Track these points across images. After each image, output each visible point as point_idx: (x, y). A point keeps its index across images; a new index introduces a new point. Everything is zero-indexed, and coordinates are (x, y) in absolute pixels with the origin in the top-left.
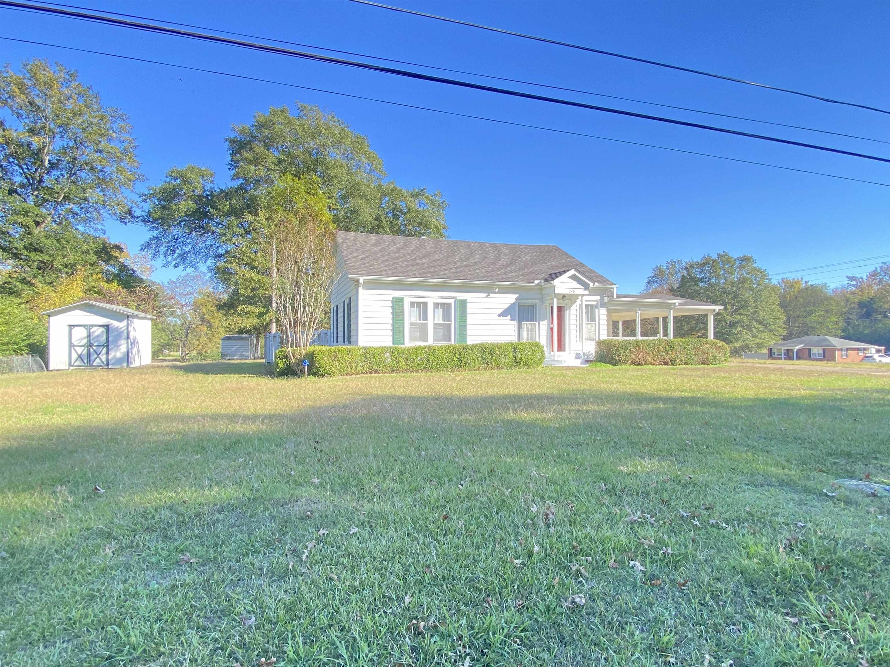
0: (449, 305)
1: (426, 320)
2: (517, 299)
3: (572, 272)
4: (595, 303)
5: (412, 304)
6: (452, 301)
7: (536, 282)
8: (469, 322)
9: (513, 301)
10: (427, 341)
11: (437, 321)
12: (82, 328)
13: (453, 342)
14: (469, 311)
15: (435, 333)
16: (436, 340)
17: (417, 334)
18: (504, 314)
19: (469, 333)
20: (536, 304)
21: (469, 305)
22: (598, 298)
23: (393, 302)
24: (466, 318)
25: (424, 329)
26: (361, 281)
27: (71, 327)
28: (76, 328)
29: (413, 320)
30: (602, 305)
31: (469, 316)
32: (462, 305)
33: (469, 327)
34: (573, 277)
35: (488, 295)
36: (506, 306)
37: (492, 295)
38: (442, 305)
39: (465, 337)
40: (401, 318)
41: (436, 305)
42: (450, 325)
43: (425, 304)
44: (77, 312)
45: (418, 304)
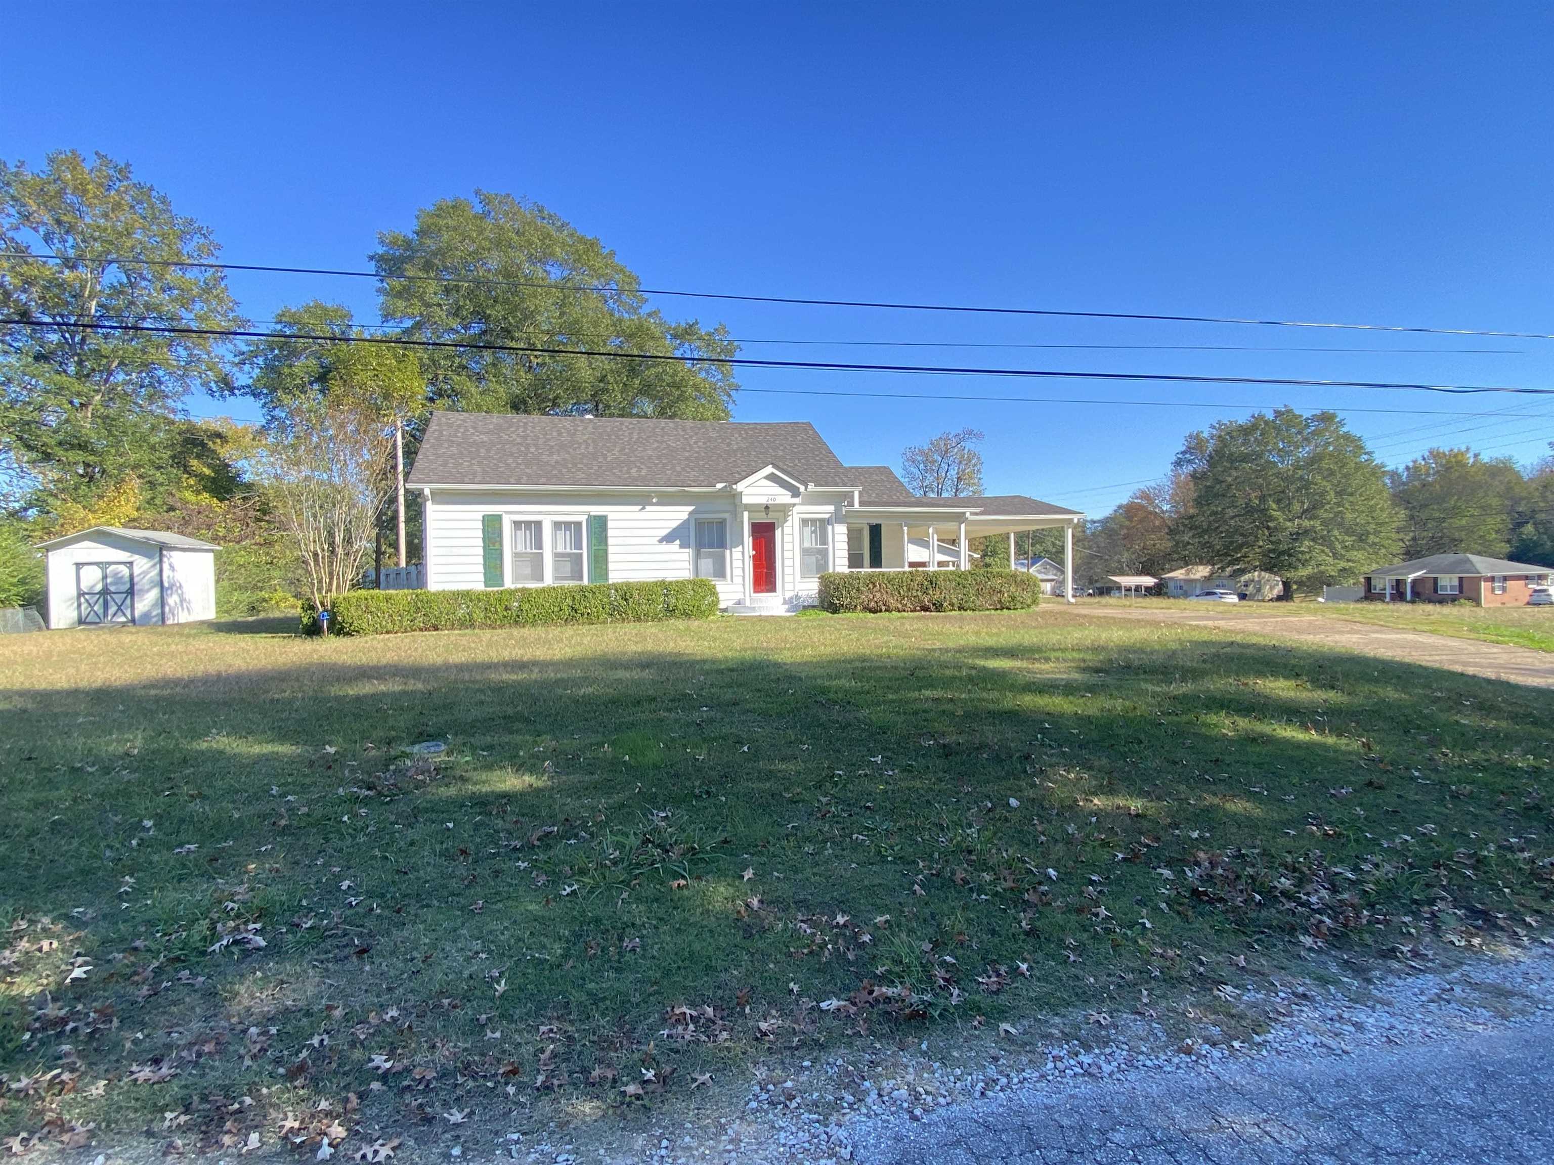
0: (578, 524)
1: (541, 548)
2: (690, 513)
3: (769, 470)
4: (827, 516)
5: (517, 524)
6: (583, 519)
7: (720, 486)
8: (611, 550)
9: (685, 516)
10: (541, 579)
11: (560, 549)
12: (95, 567)
13: (586, 581)
14: (610, 533)
15: (556, 569)
16: (556, 578)
17: (528, 571)
18: (668, 539)
19: (611, 566)
20: (725, 520)
21: (610, 524)
22: (831, 508)
23: (483, 521)
24: (606, 545)
25: (538, 561)
26: (427, 492)
27: (79, 566)
28: (86, 567)
29: (520, 548)
30: (838, 518)
31: (610, 541)
32: (599, 526)
33: (611, 558)
34: (771, 477)
35: (643, 508)
36: (675, 524)
37: (648, 508)
38: (568, 525)
39: (605, 575)
40: (497, 546)
41: (557, 525)
42: (581, 554)
43: (538, 524)
44: (86, 544)
45: (528, 524)
